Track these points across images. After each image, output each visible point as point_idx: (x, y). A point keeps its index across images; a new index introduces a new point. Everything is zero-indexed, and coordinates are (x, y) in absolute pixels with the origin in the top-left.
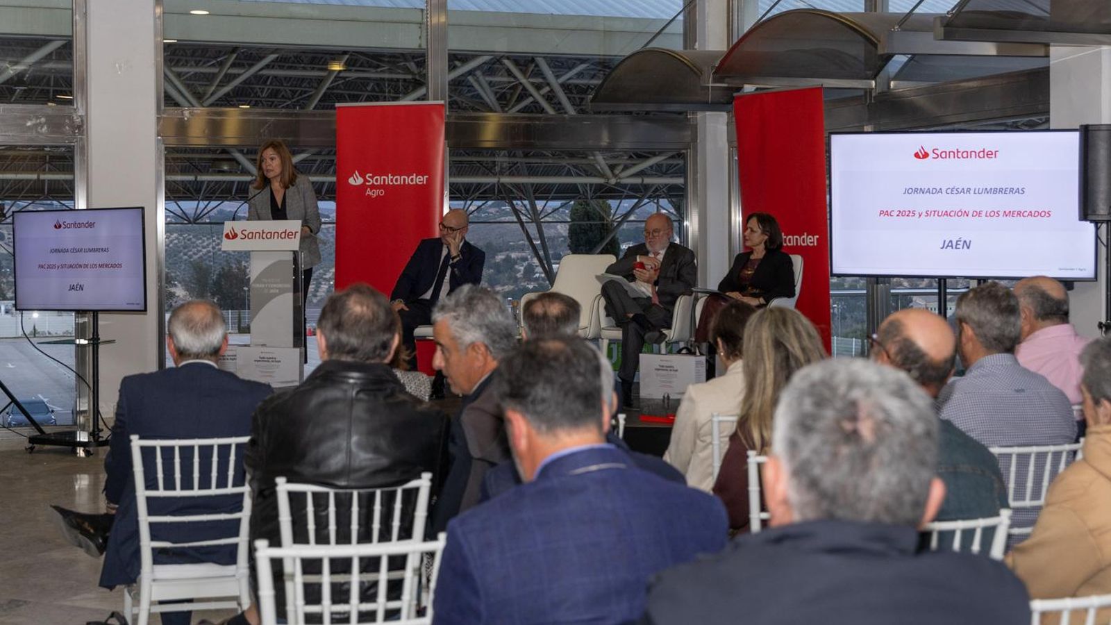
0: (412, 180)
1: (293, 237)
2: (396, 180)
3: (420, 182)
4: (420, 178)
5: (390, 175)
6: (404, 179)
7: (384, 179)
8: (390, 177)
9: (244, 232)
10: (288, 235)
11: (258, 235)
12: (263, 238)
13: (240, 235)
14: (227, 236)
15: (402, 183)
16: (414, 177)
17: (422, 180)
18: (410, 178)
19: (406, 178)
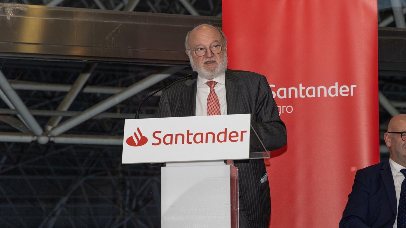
0: (333, 91)
1: (239, 138)
2: (311, 92)
3: (344, 93)
4: (344, 89)
5: (301, 85)
6: (322, 90)
7: (293, 92)
8: (301, 88)
9: (157, 135)
10: (230, 137)
11: (180, 138)
12: (188, 142)
13: (151, 140)
14: (130, 142)
15: (319, 95)
16: (336, 87)
17: (347, 90)
18: (330, 88)
19: (325, 88)
